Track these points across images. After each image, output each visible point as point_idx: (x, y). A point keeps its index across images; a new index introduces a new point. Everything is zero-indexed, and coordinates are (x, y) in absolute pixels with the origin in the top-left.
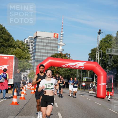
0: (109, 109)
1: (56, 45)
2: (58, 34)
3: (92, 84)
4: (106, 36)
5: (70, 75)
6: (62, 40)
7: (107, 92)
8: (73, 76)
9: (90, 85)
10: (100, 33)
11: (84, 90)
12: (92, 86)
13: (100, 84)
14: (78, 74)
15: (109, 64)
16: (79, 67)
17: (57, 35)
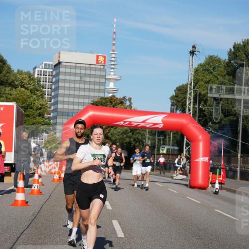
1: (102, 80)
2: (104, 57)
3: (180, 160)
5: (132, 142)
6: (113, 68)
7: (210, 176)
8: (138, 144)
9: (176, 162)
11: (162, 173)
12: (179, 163)
13: (197, 160)
14: (149, 139)
15: (215, 118)
16: (152, 124)
17: (103, 59)
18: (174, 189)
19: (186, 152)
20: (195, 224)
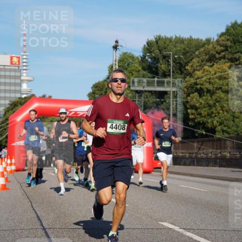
4: (120, 55)
6: (26, 70)
10: (118, 47)
17: (18, 59)
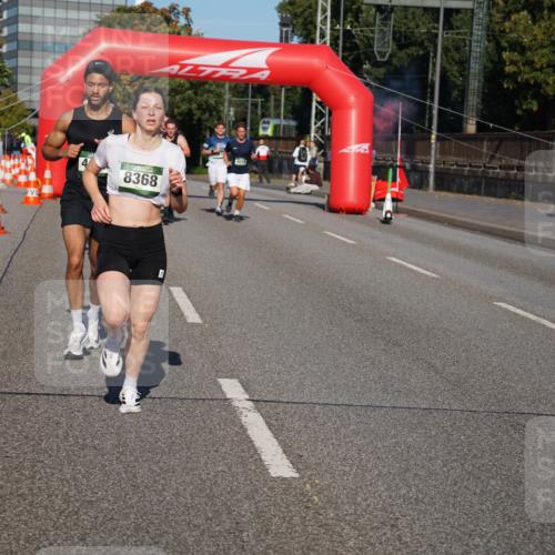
0: (394, 259)
3: (304, 149)
5: (195, 112)
7: (374, 184)
8: (207, 115)
9: (296, 154)
11: (264, 180)
12: (302, 157)
13: (344, 151)
14: (230, 102)
15: (379, 52)
16: (244, 72)
18: (296, 217)
19: (317, 132)
20: (351, 290)
